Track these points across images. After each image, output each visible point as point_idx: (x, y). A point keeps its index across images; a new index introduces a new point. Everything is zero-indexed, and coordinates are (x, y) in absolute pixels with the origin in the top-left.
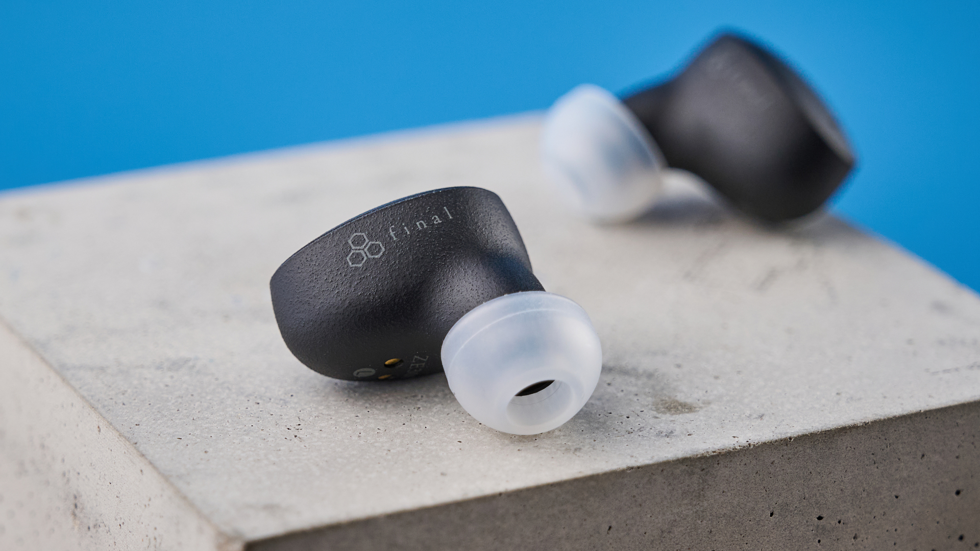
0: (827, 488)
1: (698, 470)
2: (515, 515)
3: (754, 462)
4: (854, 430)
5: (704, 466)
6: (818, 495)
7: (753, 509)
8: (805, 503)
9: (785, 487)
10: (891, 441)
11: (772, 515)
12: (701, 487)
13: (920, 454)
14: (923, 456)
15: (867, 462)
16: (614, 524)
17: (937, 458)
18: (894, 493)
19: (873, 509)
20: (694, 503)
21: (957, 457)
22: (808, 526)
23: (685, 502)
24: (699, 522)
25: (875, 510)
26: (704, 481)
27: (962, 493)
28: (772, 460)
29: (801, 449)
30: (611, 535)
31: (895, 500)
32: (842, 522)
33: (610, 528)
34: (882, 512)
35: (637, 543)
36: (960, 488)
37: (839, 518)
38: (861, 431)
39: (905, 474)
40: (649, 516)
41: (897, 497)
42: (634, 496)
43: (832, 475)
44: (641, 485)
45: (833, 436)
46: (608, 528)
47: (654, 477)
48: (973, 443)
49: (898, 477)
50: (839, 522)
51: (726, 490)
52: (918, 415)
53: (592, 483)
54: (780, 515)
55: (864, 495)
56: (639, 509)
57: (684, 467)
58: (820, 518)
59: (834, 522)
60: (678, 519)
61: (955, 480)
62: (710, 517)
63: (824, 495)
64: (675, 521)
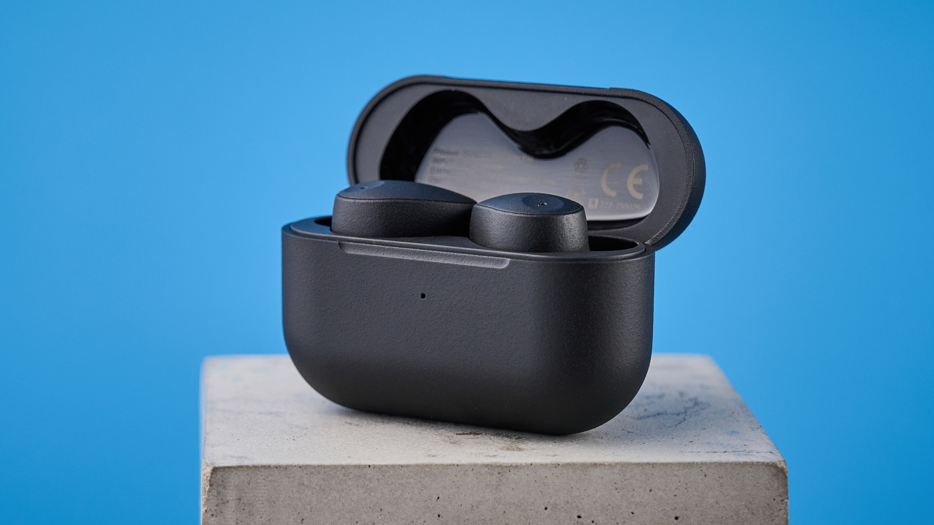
0: (583, 499)
1: (496, 473)
2: (378, 479)
3: (534, 474)
4: (602, 467)
5: (500, 471)
6: (577, 502)
7: (533, 503)
8: (568, 505)
9: (555, 493)
10: (628, 477)
11: (546, 509)
12: (498, 483)
13: (648, 489)
14: (651, 490)
15: (611, 488)
16: (441, 496)
17: (661, 493)
18: (631, 511)
19: (616, 518)
20: (494, 492)
21: (675, 496)
22: (571, 520)
23: (488, 491)
24: (497, 505)
25: (617, 519)
26: (500, 480)
27: (679, 519)
28: (546, 475)
29: (566, 472)
30: (439, 502)
31: (632, 515)
32: (595, 522)
33: (438, 498)
34: (622, 521)
35: (456, 510)
36: (678, 516)
37: (592, 519)
38: (607, 467)
39: (638, 500)
40: (464, 495)
41: (633, 513)
42: (454, 482)
43: (587, 491)
44: (459, 475)
45: (588, 467)
46: (437, 498)
47: (467, 472)
48: (686, 489)
49: (633, 500)
50: (593, 522)
51: (514, 488)
52: (648, 464)
53: (428, 469)
54: (551, 510)
55: (610, 508)
56: (457, 490)
57: (487, 470)
58: (579, 517)
59: (589, 521)
60: (483, 500)
61: (674, 510)
62: (504, 503)
63: (581, 503)
64: (481, 501)
